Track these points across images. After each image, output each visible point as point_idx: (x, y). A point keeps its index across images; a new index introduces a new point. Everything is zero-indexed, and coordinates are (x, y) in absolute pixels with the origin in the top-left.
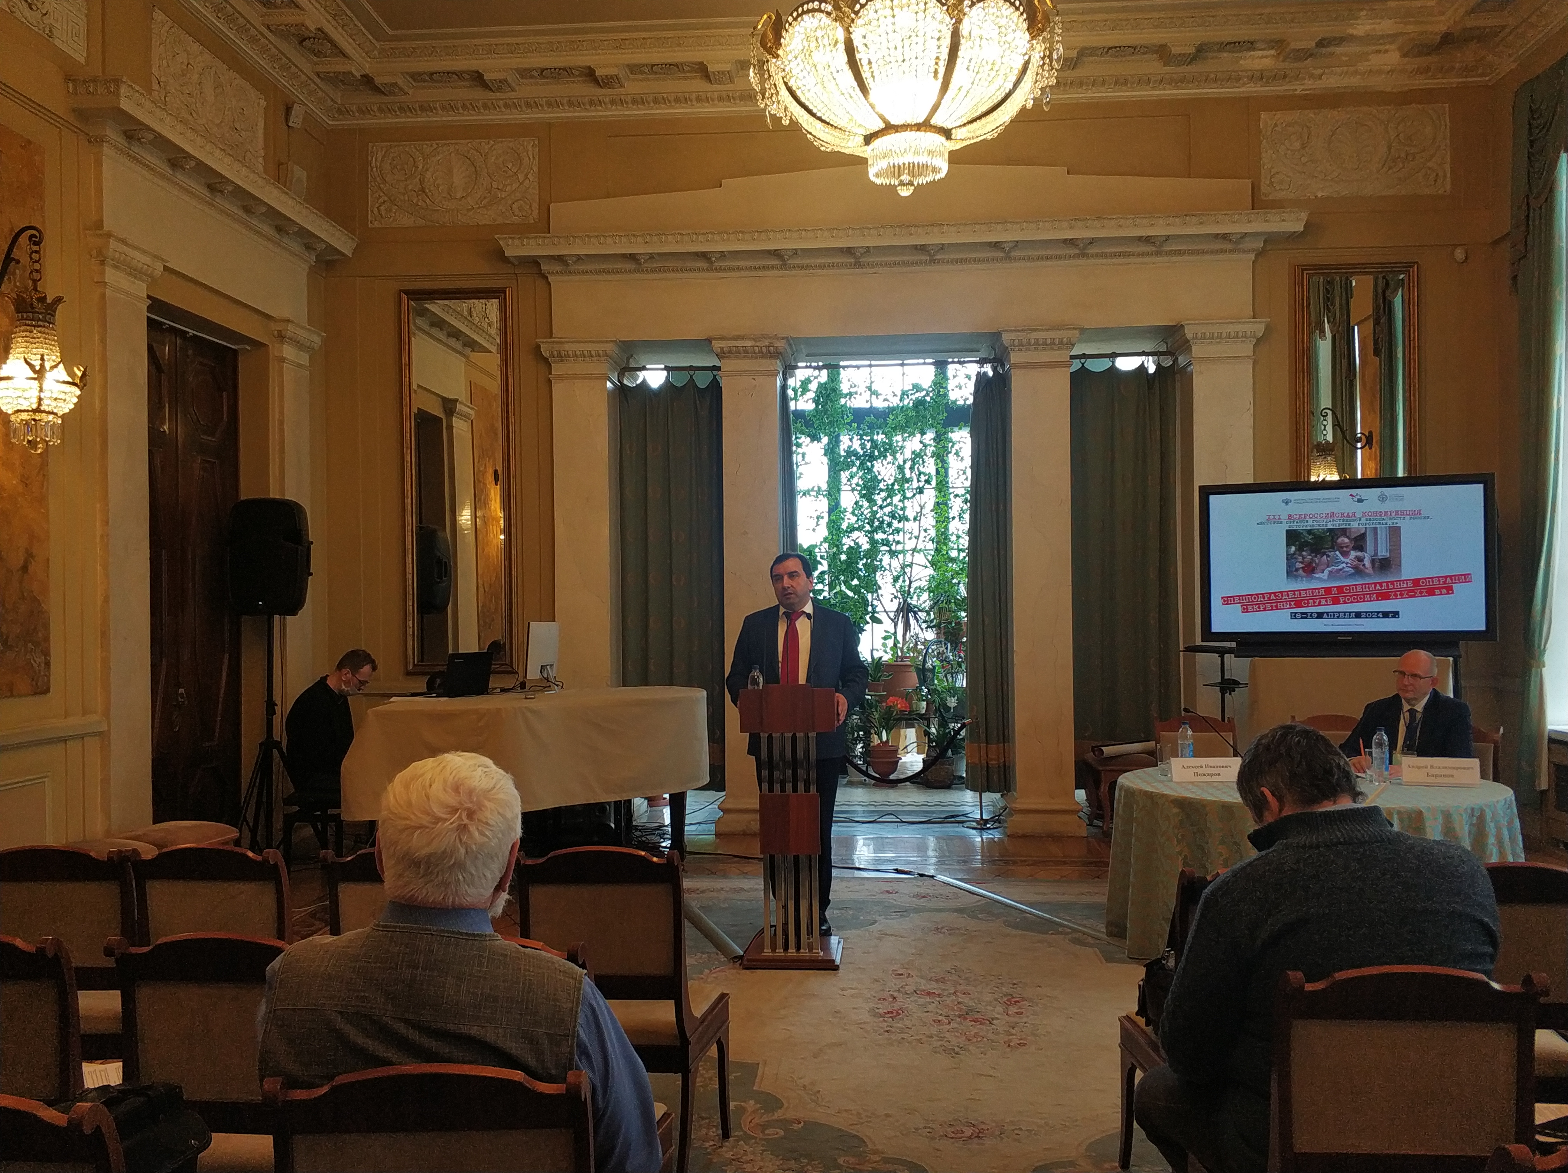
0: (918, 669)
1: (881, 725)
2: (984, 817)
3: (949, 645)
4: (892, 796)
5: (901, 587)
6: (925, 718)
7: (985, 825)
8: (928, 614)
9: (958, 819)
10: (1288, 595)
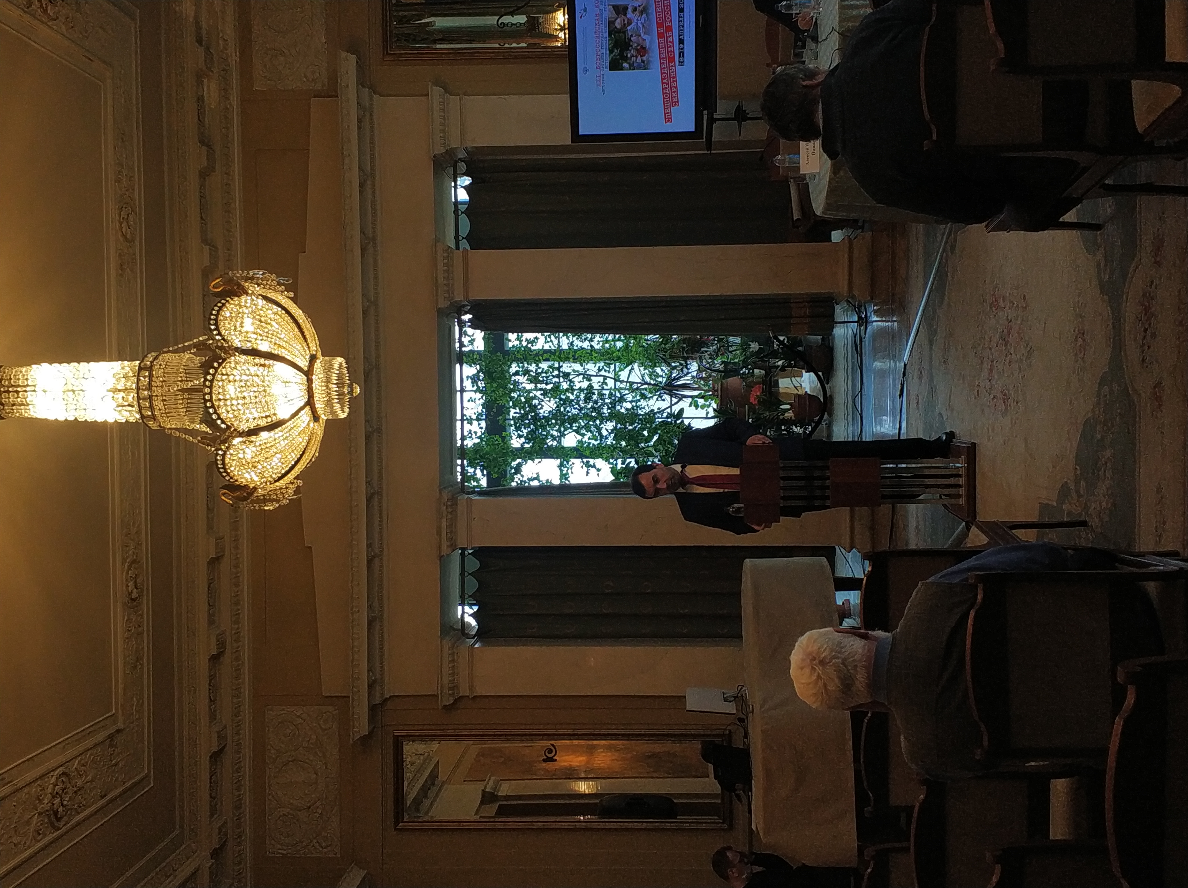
0: (724, 378)
1: (776, 410)
2: (856, 320)
3: (703, 349)
4: (841, 400)
5: (651, 392)
6: (769, 370)
7: (862, 319)
8: (674, 368)
9: (858, 342)
10: (664, 68)
